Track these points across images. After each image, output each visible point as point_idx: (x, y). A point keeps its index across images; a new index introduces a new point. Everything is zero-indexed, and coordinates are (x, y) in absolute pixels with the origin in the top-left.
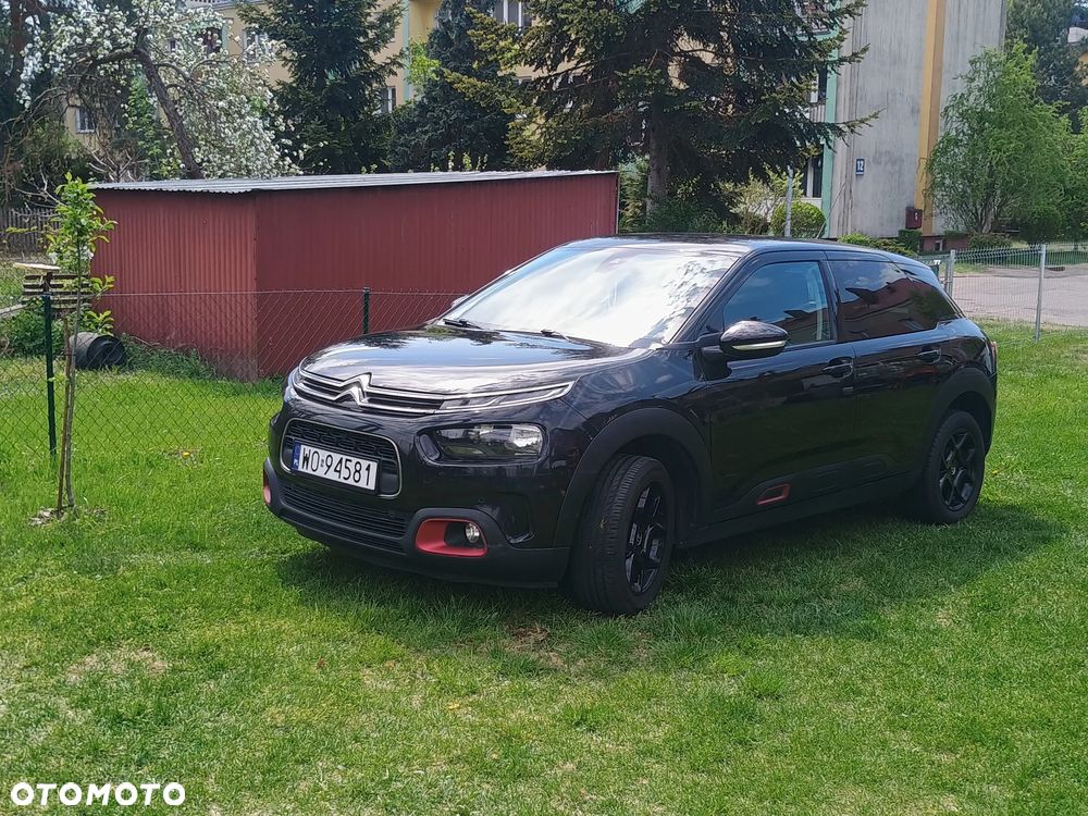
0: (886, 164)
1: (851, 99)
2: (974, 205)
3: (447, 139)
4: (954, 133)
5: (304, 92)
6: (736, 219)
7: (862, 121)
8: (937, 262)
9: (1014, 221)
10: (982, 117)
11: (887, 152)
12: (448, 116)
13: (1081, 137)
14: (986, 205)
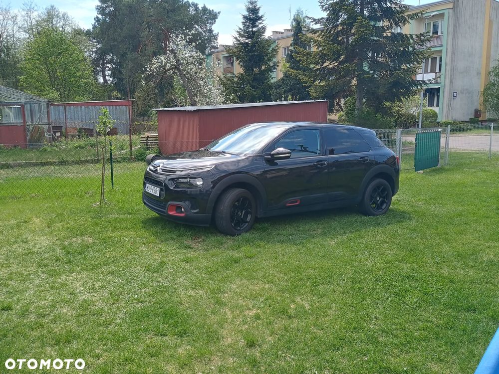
0: (466, 94)
1: (451, 70)
4: (493, 81)
5: (246, 76)
11: (466, 89)
12: (291, 83)
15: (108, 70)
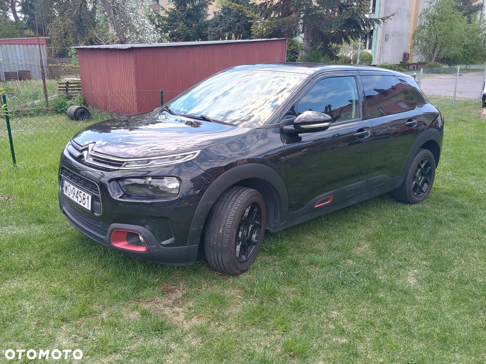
0: (397, 36)
1: (385, 11)
2: (429, 52)
3: (229, 29)
4: (423, 24)
5: (178, 12)
6: (338, 58)
7: (388, 17)
8: (415, 74)
9: (444, 58)
10: (434, 18)
11: (397, 32)
12: (230, 20)
13: (471, 25)
14: (434, 51)
15: (19, 5)
